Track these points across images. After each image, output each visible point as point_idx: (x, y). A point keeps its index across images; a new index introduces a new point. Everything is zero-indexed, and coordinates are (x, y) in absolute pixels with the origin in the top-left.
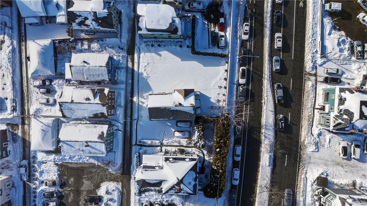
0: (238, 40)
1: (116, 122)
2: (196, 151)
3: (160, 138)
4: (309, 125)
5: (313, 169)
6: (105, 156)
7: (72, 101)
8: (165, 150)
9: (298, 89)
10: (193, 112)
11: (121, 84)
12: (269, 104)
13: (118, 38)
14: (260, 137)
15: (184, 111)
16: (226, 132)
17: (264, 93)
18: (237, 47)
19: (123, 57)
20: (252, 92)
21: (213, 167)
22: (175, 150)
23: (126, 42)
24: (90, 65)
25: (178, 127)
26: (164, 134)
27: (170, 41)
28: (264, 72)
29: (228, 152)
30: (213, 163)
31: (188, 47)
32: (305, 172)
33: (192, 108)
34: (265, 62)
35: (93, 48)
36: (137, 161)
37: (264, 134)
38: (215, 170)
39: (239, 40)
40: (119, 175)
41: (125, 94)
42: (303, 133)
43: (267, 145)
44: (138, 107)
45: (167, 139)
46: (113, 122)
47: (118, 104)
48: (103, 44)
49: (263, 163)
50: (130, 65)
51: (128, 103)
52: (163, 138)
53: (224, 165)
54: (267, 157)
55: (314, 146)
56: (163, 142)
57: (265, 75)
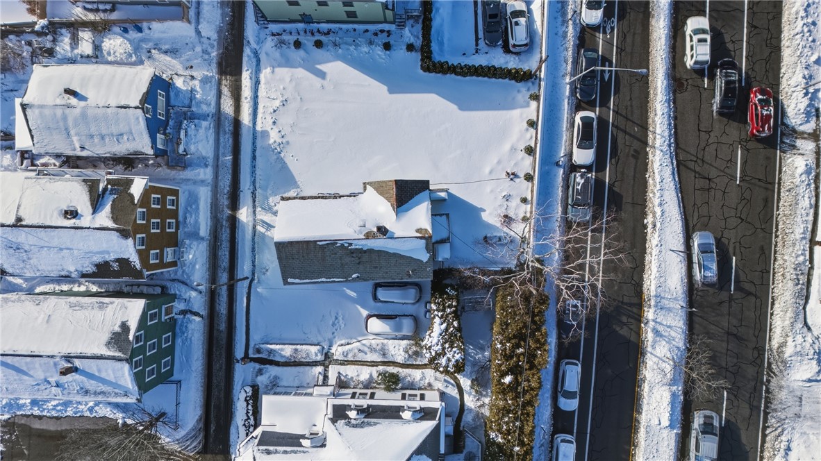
0: (567, 27)
1: (183, 288)
2: (436, 379)
3: (320, 339)
4: (798, 295)
5: (811, 436)
6: (134, 401)
7: (19, 219)
8: (339, 377)
9: (759, 180)
10: (425, 257)
11: (199, 166)
12: (668, 230)
13: (189, 22)
14: (638, 332)
15: (394, 254)
16: (533, 322)
17: (651, 195)
18: (566, 49)
19: (205, 80)
20: (613, 190)
21: (493, 435)
22: (371, 376)
23: (214, 36)
24: (88, 102)
25: (380, 304)
26: (333, 325)
27: (355, 30)
28: (651, 129)
29: (540, 388)
30: (492, 422)
31: (410, 48)
32: (783, 446)
33: (423, 241)
34: (656, 95)
35: (109, 54)
36: (248, 412)
37: (651, 324)
38: (498, 445)
39: (571, 27)
40: (191, 454)
41: (212, 199)
42: (779, 323)
43: (665, 359)
44: (253, 239)
45: (343, 342)
46: (175, 289)
47: (189, 229)
48: (143, 40)
49: (649, 416)
50: (227, 106)
51: (222, 226)
52: (330, 336)
53: (527, 429)
54: (664, 399)
55: (814, 362)
56: (333, 351)
57: (655, 139)
